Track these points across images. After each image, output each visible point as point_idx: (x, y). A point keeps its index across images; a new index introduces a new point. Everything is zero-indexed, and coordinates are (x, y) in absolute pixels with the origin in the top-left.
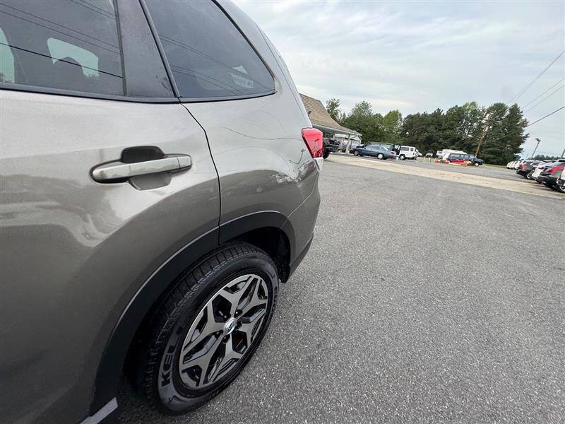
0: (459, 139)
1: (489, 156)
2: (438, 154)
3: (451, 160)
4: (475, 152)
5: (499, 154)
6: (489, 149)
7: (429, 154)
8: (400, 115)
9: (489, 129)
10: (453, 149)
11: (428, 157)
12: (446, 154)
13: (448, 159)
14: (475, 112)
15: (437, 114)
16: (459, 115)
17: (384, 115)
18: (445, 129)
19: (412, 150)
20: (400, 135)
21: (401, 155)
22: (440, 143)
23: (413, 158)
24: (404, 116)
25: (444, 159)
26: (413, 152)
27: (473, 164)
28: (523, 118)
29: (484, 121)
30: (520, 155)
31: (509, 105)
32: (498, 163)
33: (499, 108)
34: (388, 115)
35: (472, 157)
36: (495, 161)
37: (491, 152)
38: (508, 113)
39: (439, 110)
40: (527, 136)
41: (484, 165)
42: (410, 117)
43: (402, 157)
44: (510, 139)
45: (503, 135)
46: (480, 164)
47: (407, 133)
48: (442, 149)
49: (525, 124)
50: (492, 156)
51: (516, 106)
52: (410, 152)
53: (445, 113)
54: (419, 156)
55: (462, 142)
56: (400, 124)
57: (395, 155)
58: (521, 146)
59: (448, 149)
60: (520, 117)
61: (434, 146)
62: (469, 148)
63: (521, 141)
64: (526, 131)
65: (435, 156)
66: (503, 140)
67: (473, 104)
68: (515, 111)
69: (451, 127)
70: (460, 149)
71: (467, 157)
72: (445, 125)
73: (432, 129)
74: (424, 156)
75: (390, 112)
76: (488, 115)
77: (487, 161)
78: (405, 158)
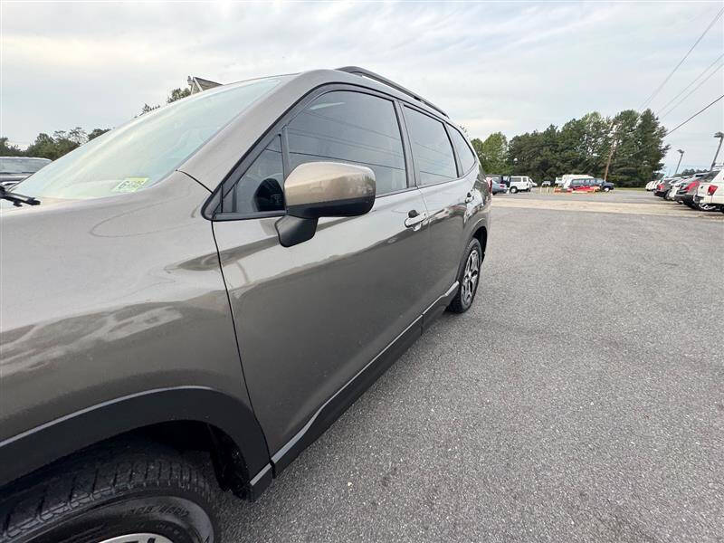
0: (582, 160)
1: (621, 177)
2: (556, 182)
3: (574, 187)
4: (603, 174)
5: (633, 174)
6: (621, 169)
7: (545, 183)
8: (504, 138)
9: (618, 144)
10: (576, 173)
11: (544, 186)
12: (567, 180)
13: (571, 187)
14: (598, 125)
15: (551, 132)
16: (578, 131)
17: (483, 140)
18: (562, 150)
19: (525, 180)
20: (507, 162)
21: (512, 187)
22: (558, 168)
23: (527, 190)
24: (509, 138)
25: (566, 187)
26: (526, 183)
27: (602, 189)
28: (660, 126)
29: (610, 135)
30: (661, 172)
31: (640, 111)
32: (634, 186)
33: (628, 117)
34: (489, 139)
35: (600, 181)
36: (630, 183)
37: (623, 173)
38: (640, 121)
39: (552, 126)
40: (667, 148)
41: (616, 190)
42: (517, 139)
43: (514, 190)
44: (646, 153)
45: (637, 150)
46: (611, 188)
47: (516, 159)
48: (562, 174)
49: (662, 133)
50: (626, 177)
51: (648, 111)
52: (523, 183)
53: (560, 129)
54: (534, 187)
55: (587, 163)
56: (505, 149)
57: (505, 188)
58: (661, 162)
59: (570, 173)
60: (656, 125)
61: (550, 173)
62: (595, 170)
63: (660, 155)
64: (665, 141)
65: (553, 185)
66: (638, 156)
67: (595, 114)
68: (648, 118)
69: (570, 146)
70: (584, 173)
71: (593, 181)
72: (561, 145)
73: (546, 151)
74: (539, 185)
75: (492, 136)
76: (615, 126)
77: (620, 184)
78: (517, 191)
